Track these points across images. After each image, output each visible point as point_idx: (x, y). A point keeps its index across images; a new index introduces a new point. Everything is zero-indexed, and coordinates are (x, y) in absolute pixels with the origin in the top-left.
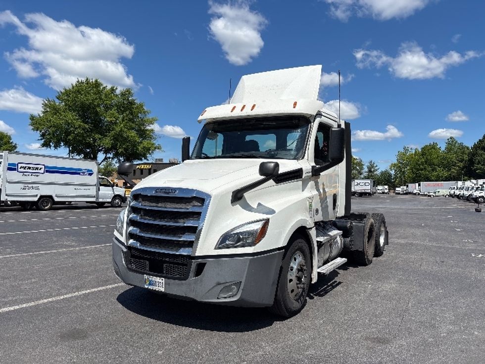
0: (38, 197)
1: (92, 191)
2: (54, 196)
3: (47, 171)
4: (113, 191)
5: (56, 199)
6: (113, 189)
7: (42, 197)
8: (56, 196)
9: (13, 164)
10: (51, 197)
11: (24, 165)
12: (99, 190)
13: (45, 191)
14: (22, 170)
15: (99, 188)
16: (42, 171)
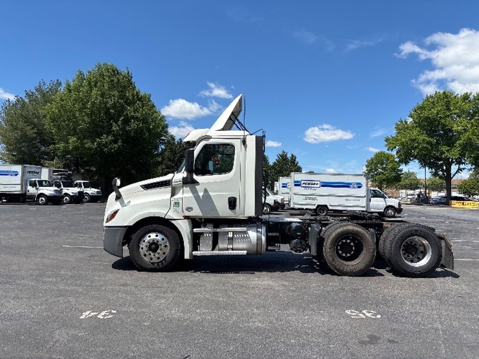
0: (316, 206)
1: (363, 202)
2: (328, 206)
3: (322, 186)
4: (386, 202)
5: (330, 208)
6: (385, 201)
7: (319, 206)
8: (330, 205)
9: (298, 182)
10: (326, 206)
11: (305, 182)
12: (370, 201)
13: (322, 201)
14: (304, 185)
15: (370, 199)
16: (318, 186)
